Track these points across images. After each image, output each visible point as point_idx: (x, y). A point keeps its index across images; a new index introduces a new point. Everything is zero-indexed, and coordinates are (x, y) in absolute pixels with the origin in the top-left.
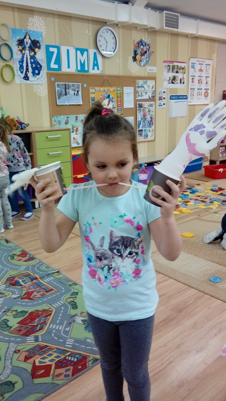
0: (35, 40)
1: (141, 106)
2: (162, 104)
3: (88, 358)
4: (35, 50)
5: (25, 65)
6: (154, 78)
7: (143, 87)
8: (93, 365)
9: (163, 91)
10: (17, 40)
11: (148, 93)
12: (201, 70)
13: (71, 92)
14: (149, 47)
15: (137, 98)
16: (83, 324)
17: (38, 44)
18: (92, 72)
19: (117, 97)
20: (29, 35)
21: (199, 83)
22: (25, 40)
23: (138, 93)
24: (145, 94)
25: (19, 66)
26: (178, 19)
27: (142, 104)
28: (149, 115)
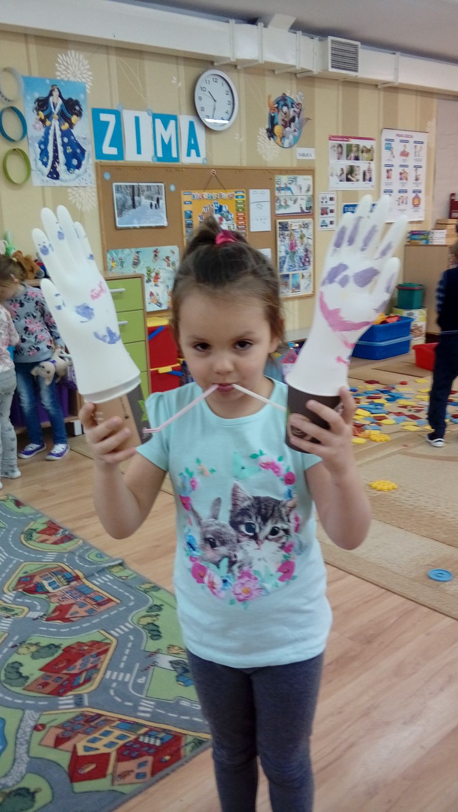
0: (70, 100)
1: (284, 227)
2: (328, 222)
3: (183, 739)
4: (70, 120)
5: (50, 148)
6: (310, 171)
7: (289, 189)
8: (194, 752)
9: (328, 196)
10: (34, 101)
11: (299, 202)
12: (404, 154)
13: (145, 202)
14: (301, 110)
15: (278, 212)
16: (173, 669)
17: (77, 108)
18: (185, 160)
19: (237, 210)
20: (58, 89)
21: (401, 179)
22: (51, 99)
23: (278, 202)
24: (293, 202)
25: (39, 151)
26: (356, 53)
27: (287, 223)
28: (302, 244)
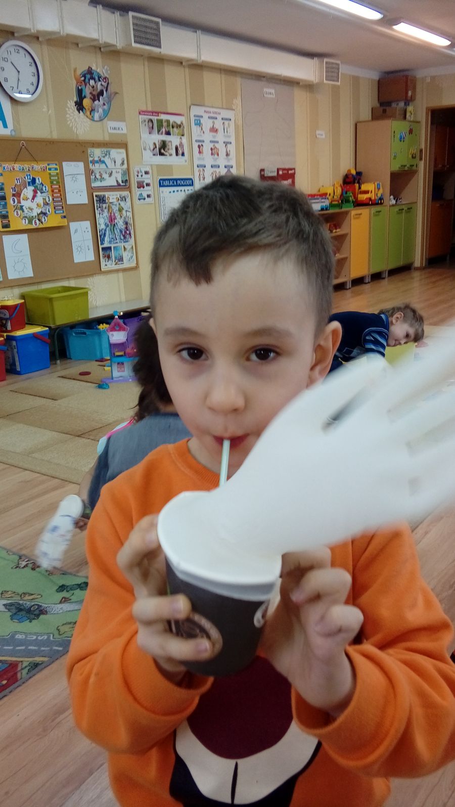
1: (102, 200)
2: (145, 195)
3: (20, 665)
6: (124, 145)
7: (104, 162)
8: (30, 674)
11: (114, 174)
12: (214, 130)
14: (108, 83)
15: (93, 185)
16: (7, 610)
21: (212, 154)
23: (93, 174)
24: (108, 175)
26: (158, 30)
27: (104, 196)
28: (121, 217)
